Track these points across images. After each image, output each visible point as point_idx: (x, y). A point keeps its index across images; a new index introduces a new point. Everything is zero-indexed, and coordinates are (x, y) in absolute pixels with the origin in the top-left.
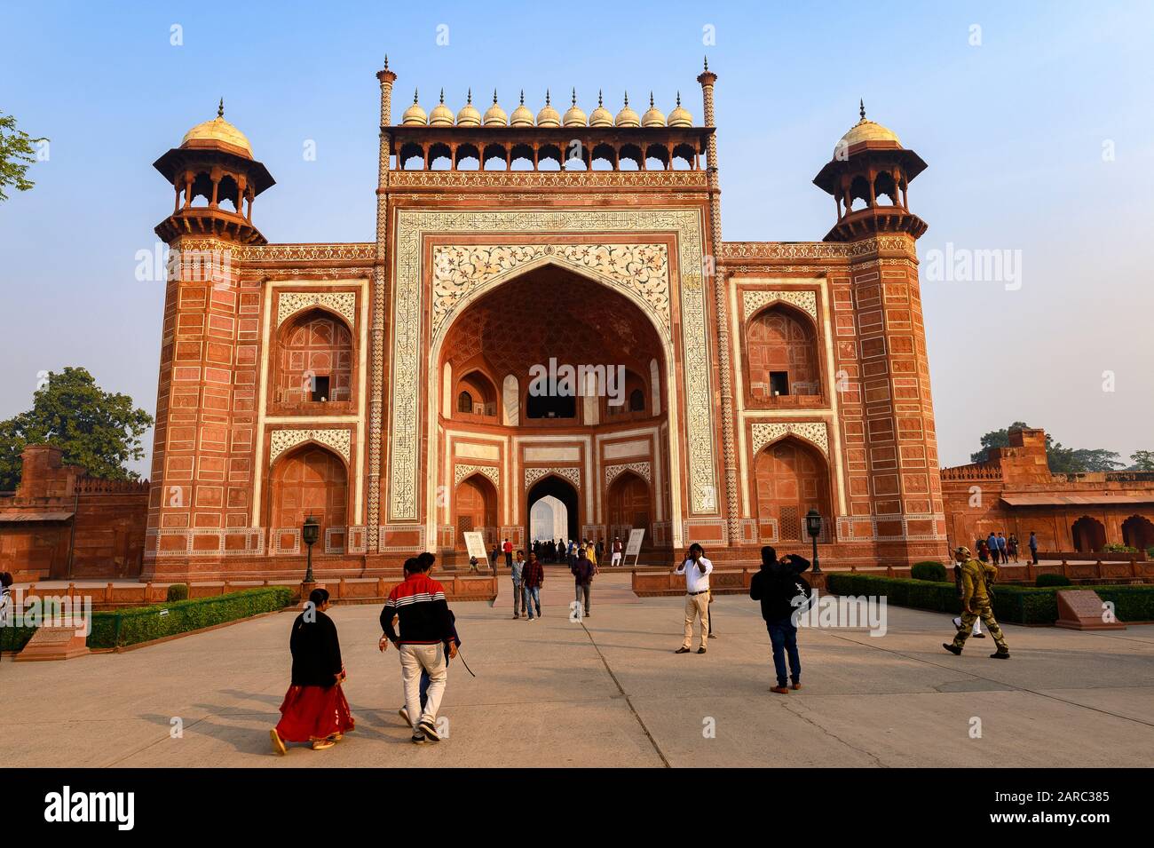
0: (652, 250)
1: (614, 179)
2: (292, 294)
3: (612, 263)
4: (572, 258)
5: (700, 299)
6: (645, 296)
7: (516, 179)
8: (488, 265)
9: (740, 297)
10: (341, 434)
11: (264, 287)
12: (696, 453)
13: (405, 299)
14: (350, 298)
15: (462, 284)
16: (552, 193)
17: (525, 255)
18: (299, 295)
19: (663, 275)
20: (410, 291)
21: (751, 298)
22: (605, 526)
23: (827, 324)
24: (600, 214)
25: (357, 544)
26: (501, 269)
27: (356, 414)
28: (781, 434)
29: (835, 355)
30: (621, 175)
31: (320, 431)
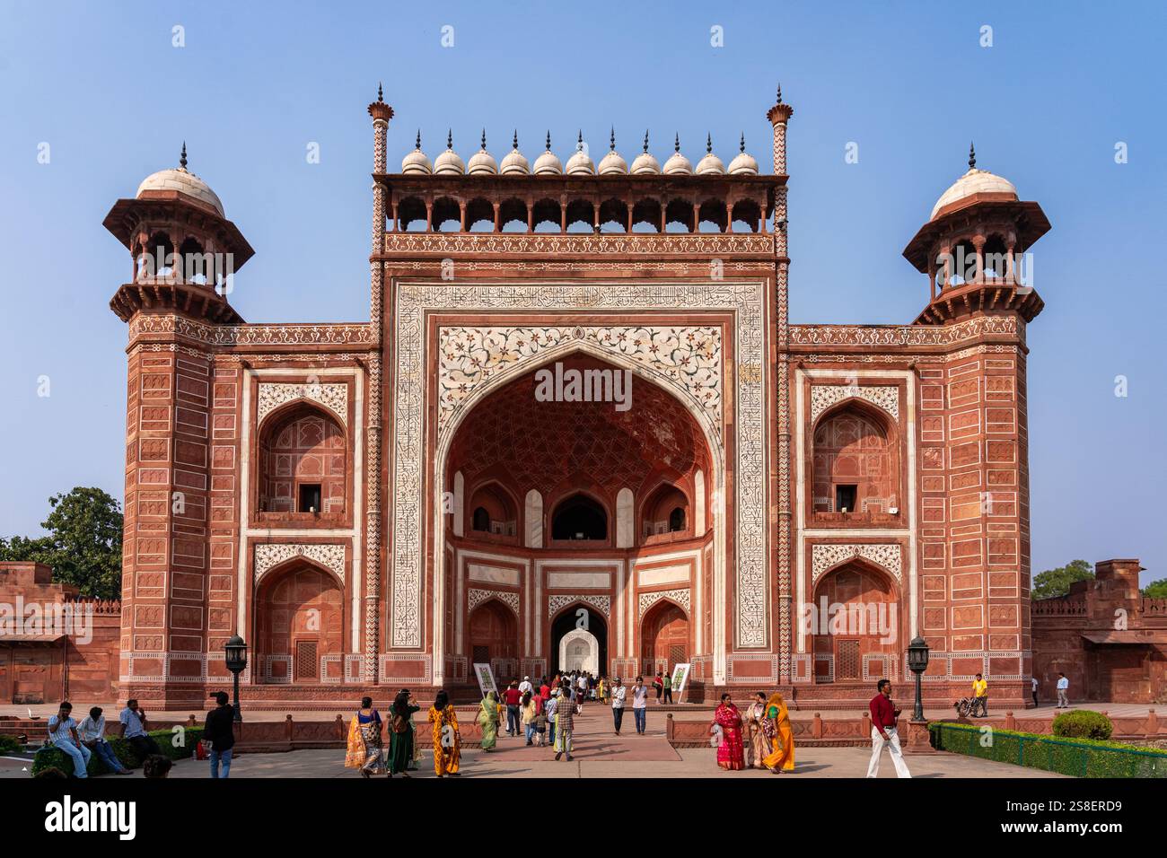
0: (702, 334)
1: (660, 244)
2: (274, 385)
3: (654, 349)
4: (606, 343)
5: (759, 394)
6: (693, 391)
7: (539, 244)
8: (504, 351)
9: (808, 393)
10: (333, 550)
11: (241, 377)
12: (746, 578)
13: (406, 391)
14: (341, 391)
15: (474, 374)
16: (583, 261)
17: (549, 339)
18: (282, 386)
19: (716, 365)
20: (411, 383)
21: (820, 395)
22: (636, 660)
23: (911, 426)
24: (641, 288)
25: (355, 674)
26: (519, 356)
27: (351, 527)
28: (846, 557)
29: (918, 465)
30: (668, 239)
31: (310, 547)
